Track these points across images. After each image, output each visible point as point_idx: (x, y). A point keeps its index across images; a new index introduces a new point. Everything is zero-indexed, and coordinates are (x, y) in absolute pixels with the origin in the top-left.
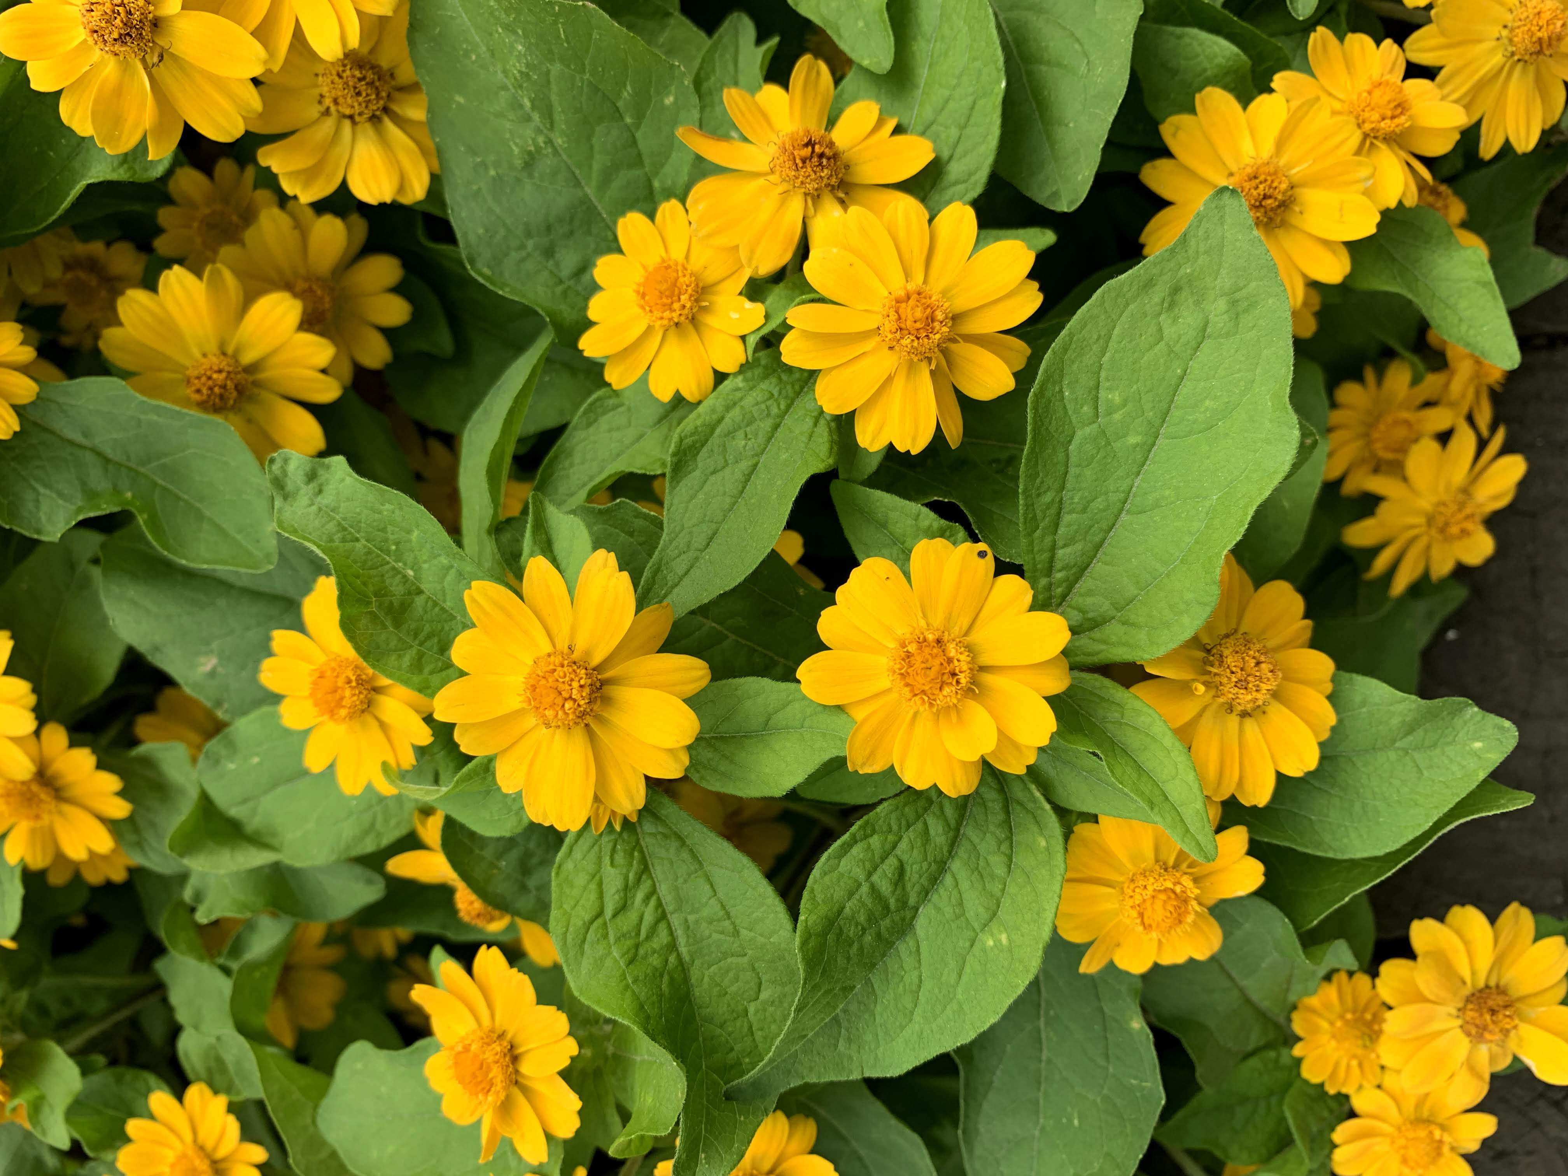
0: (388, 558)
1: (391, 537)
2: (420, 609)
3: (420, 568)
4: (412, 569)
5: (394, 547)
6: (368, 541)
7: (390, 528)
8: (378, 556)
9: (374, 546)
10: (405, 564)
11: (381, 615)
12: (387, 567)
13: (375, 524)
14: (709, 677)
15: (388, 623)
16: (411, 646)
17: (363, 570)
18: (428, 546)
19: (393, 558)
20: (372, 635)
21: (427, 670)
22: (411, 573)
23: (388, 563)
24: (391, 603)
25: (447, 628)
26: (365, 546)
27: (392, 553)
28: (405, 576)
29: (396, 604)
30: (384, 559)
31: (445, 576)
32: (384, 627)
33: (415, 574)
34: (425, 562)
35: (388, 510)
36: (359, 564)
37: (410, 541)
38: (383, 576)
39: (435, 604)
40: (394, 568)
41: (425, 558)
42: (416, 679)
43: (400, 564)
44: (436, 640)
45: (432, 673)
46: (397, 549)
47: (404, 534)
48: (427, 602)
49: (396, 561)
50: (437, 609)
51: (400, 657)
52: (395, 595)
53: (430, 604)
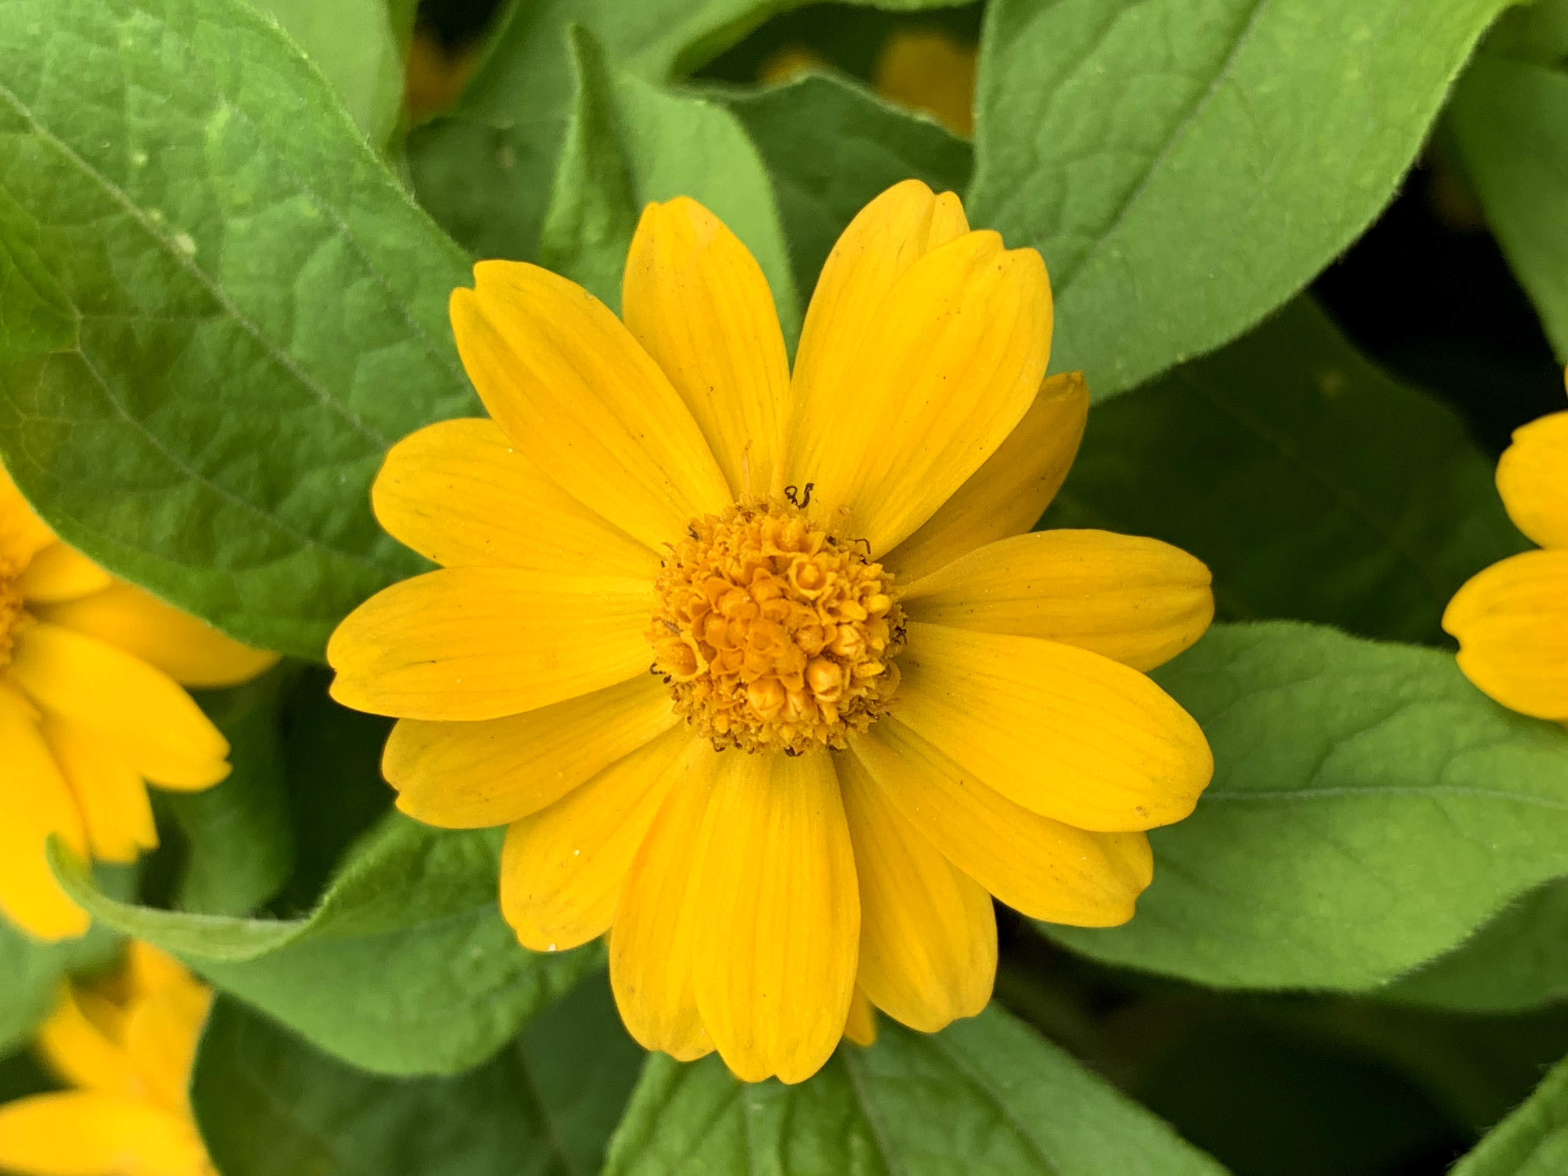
0: (117, 193)
1: (134, 121)
2: (210, 362)
3: (220, 230)
4: (193, 231)
5: (140, 158)
6: (57, 130)
7: (134, 93)
8: (88, 183)
9: (77, 149)
10: (171, 216)
11: (97, 370)
12: (113, 221)
13: (87, 77)
14: (1208, 615)
15: (117, 398)
16: (180, 479)
17: (44, 221)
18: (260, 158)
19: (136, 193)
20: (64, 430)
21: (226, 554)
22: (186, 244)
23: (117, 207)
24: (128, 336)
25: (286, 426)
26: (48, 148)
27: (133, 177)
28: (167, 256)
29: (141, 340)
30: (105, 196)
31: (301, 259)
32: (105, 409)
33: (201, 250)
34: (240, 210)
35: (137, 32)
36: (31, 203)
37: (197, 139)
38: (100, 247)
39: (258, 350)
40: (135, 226)
41: (241, 197)
42: (195, 579)
43: (156, 215)
44: (252, 462)
45: (241, 563)
46: (153, 162)
47: (179, 115)
48: (232, 342)
49: (141, 203)
50: (261, 367)
51: (145, 509)
52: (135, 311)
53: (241, 347)
